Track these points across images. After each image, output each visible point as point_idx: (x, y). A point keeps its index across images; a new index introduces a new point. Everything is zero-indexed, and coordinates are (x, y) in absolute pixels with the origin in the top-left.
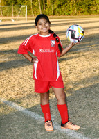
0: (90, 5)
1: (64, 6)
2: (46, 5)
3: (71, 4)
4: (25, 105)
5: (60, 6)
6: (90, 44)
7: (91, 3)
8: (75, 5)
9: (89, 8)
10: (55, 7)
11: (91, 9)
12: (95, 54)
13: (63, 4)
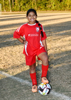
0: (46, 4)
1: (27, 4)
2: (14, 4)
3: (32, 3)
4: (11, 73)
5: (24, 4)
6: (50, 32)
7: (46, 2)
8: (35, 4)
9: (46, 6)
10: (21, 5)
11: (47, 7)
12: (54, 38)
13: (27, 3)
